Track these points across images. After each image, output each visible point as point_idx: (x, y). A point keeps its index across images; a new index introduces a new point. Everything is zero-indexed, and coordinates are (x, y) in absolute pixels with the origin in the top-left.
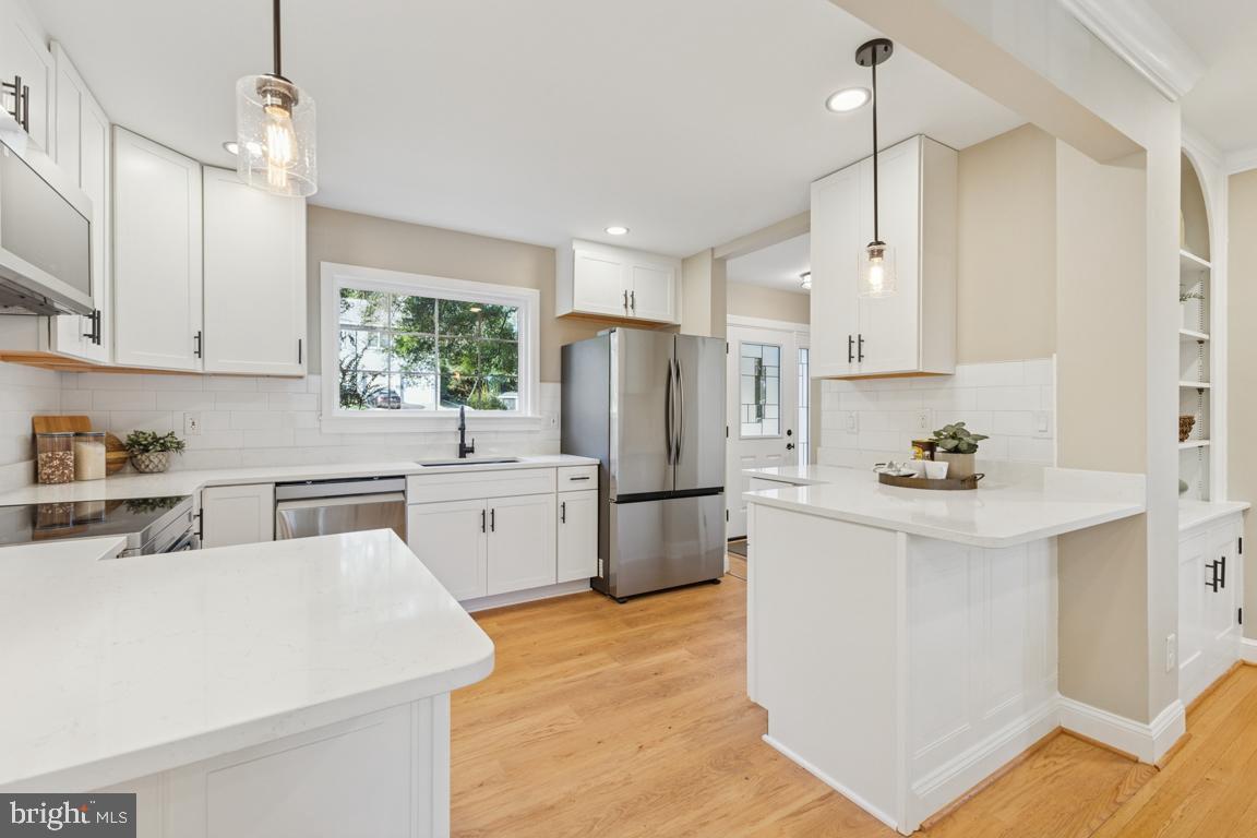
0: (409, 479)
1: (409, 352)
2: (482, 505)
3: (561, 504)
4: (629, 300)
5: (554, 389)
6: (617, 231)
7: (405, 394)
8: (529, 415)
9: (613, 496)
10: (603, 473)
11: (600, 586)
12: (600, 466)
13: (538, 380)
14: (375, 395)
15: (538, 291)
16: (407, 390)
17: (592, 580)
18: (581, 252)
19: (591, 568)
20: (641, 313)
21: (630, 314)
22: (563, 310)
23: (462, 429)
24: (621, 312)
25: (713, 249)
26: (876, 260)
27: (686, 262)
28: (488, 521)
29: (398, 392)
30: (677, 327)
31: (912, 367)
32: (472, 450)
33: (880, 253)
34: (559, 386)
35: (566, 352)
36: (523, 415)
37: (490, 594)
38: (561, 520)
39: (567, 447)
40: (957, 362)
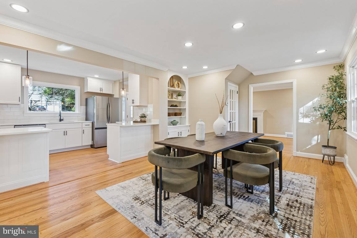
0: (46, 125)
1: (49, 94)
2: (64, 130)
3: (83, 130)
4: (101, 89)
5: (84, 107)
6: (97, 76)
7: (47, 107)
8: (78, 113)
9: (94, 128)
10: (93, 124)
11: (92, 146)
12: (92, 123)
13: (80, 105)
14: (35, 108)
15: (80, 87)
16: (48, 106)
17: (91, 145)
18: (90, 80)
19: (90, 143)
20: (104, 92)
21: (102, 92)
22: (86, 91)
23: (60, 115)
24: (99, 92)
25: (119, 80)
26: (123, 91)
27: (115, 82)
28: (65, 133)
29: (45, 107)
30: (113, 95)
31: (139, 105)
32: (63, 120)
33: (124, 90)
34: (85, 106)
35: (87, 99)
36: (76, 113)
37: (66, 148)
38: (83, 134)
39: (87, 119)
40: (148, 104)
